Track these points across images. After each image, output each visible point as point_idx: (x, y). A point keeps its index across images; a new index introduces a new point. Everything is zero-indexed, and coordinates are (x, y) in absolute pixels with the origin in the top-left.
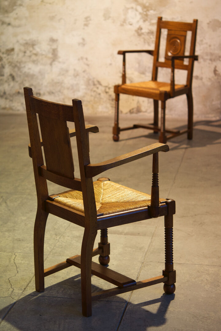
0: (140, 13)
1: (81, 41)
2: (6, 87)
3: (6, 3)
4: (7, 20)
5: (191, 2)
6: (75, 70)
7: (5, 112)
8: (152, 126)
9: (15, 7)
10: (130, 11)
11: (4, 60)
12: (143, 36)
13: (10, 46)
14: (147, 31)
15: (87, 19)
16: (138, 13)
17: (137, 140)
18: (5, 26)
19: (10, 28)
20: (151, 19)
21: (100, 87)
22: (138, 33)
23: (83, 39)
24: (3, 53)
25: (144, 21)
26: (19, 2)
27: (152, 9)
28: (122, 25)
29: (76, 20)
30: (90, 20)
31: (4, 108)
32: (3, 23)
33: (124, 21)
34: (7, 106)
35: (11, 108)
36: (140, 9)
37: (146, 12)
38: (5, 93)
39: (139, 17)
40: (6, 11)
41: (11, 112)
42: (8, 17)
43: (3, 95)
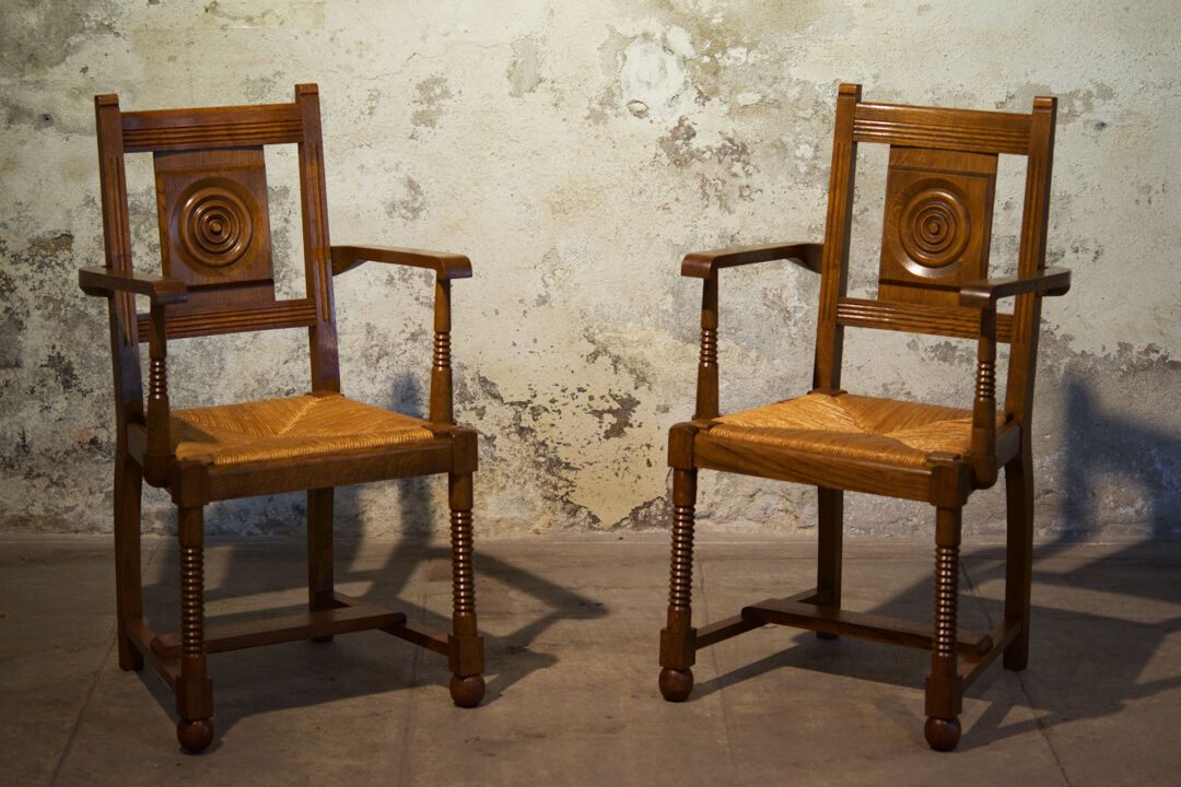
0: (684, 61)
1: (402, 194)
2: (31, 419)
3: (32, 19)
4: (36, 100)
5: (922, 9)
6: (369, 329)
7: (27, 535)
8: (810, 610)
9: (74, 40)
10: (634, 51)
11: (23, 290)
12: (697, 166)
13: (52, 224)
14: (717, 142)
15: (432, 90)
16: (671, 62)
17: (767, 680)
18: (25, 128)
19: (50, 135)
20: (734, 91)
21: (493, 408)
22: (673, 152)
23: (412, 185)
24: (16, 259)
25: (703, 98)
26: (96, 14)
27: (736, 44)
28: (596, 117)
29: (375, 96)
30: (446, 94)
31: (22, 522)
32: (16, 114)
33: (609, 98)
34: (37, 510)
35: (55, 521)
36: (681, 40)
37: (710, 53)
38: (24, 448)
39: (677, 77)
40: (30, 58)
41: (54, 536)
42: (39, 85)
43: (17, 458)
